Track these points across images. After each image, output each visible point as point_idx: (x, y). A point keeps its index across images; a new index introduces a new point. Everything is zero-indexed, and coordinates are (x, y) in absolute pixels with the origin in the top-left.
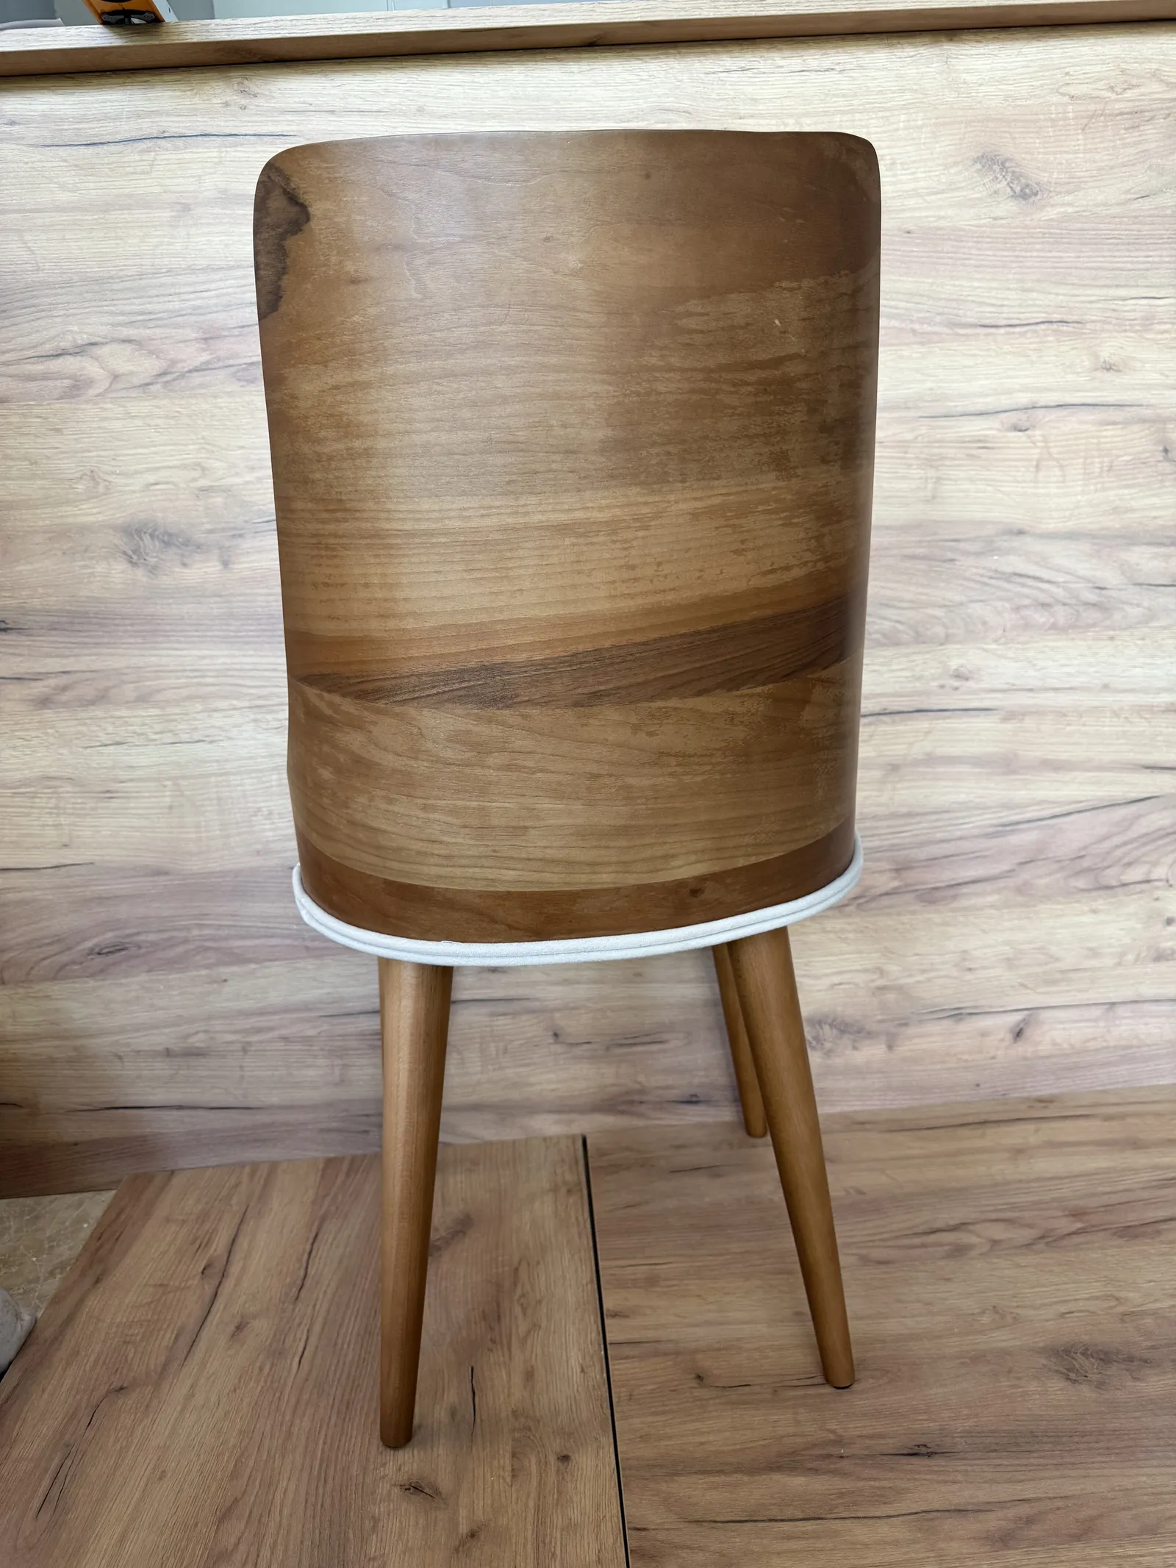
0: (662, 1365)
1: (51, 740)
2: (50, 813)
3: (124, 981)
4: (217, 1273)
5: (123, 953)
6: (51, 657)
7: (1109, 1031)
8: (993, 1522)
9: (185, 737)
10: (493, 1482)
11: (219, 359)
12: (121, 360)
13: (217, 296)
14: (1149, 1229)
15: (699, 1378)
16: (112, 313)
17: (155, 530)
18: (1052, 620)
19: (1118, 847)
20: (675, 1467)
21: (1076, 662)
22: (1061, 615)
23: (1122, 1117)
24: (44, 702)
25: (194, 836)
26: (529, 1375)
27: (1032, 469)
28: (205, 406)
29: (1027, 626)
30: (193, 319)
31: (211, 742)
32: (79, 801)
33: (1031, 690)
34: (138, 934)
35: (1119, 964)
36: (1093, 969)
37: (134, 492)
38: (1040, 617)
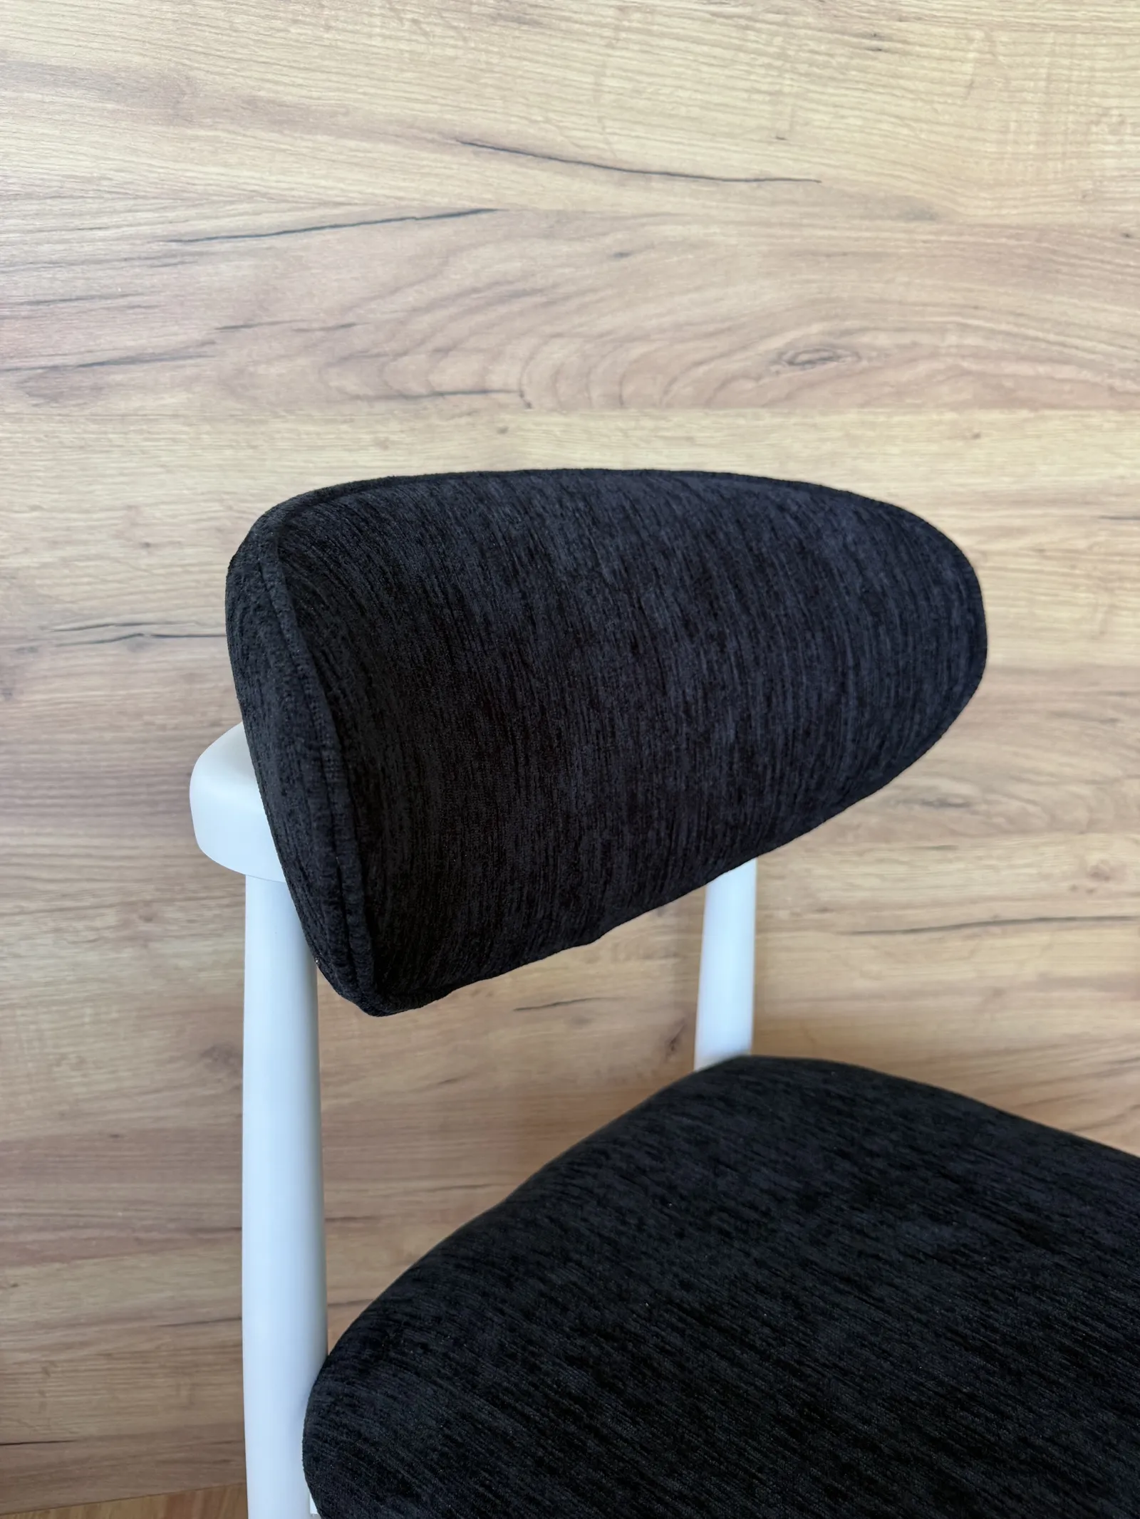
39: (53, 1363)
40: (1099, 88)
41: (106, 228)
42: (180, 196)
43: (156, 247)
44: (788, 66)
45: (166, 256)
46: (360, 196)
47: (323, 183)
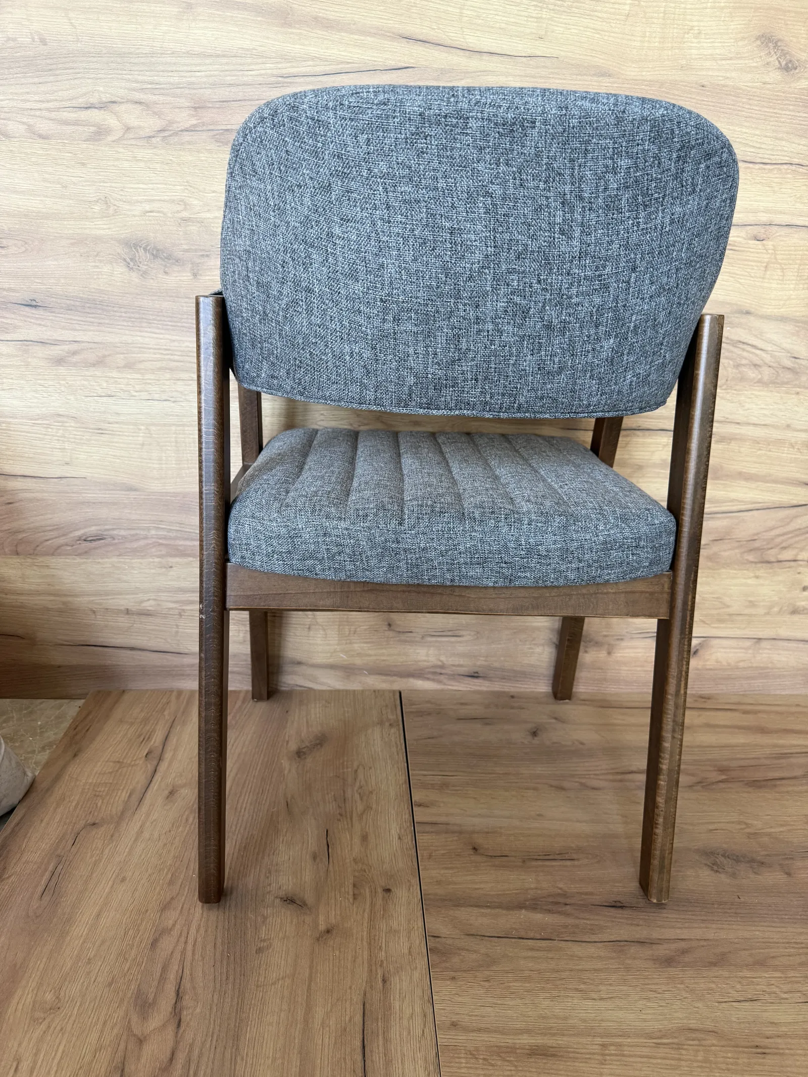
0: (451, 839)
1: (63, 389)
2: (58, 440)
3: (100, 560)
4: (156, 757)
5: (102, 541)
6: (67, 329)
7: (754, 657)
8: (662, 951)
9: (156, 396)
10: (341, 901)
11: (204, 124)
12: (133, 116)
13: (206, 76)
14: (769, 783)
15: (475, 849)
17: (147, 246)
18: (760, 377)
19: (779, 535)
20: (457, 901)
21: (771, 407)
22: (767, 373)
23: (756, 712)
24: (60, 361)
25: (157, 466)
26: (365, 838)
27: (764, 269)
28: (190, 158)
29: (743, 379)
30: (187, 91)
31: (174, 402)
32: (79, 433)
33: (738, 423)
34: (113, 529)
35: (768, 614)
36: (750, 615)
37: (134, 216)
38: (752, 374)
39: (183, 610)
40: (689, 17)
41: (253, 70)
42: (284, 58)
43: (273, 79)
44: (545, 6)
46: (358, 59)
47: (343, 53)
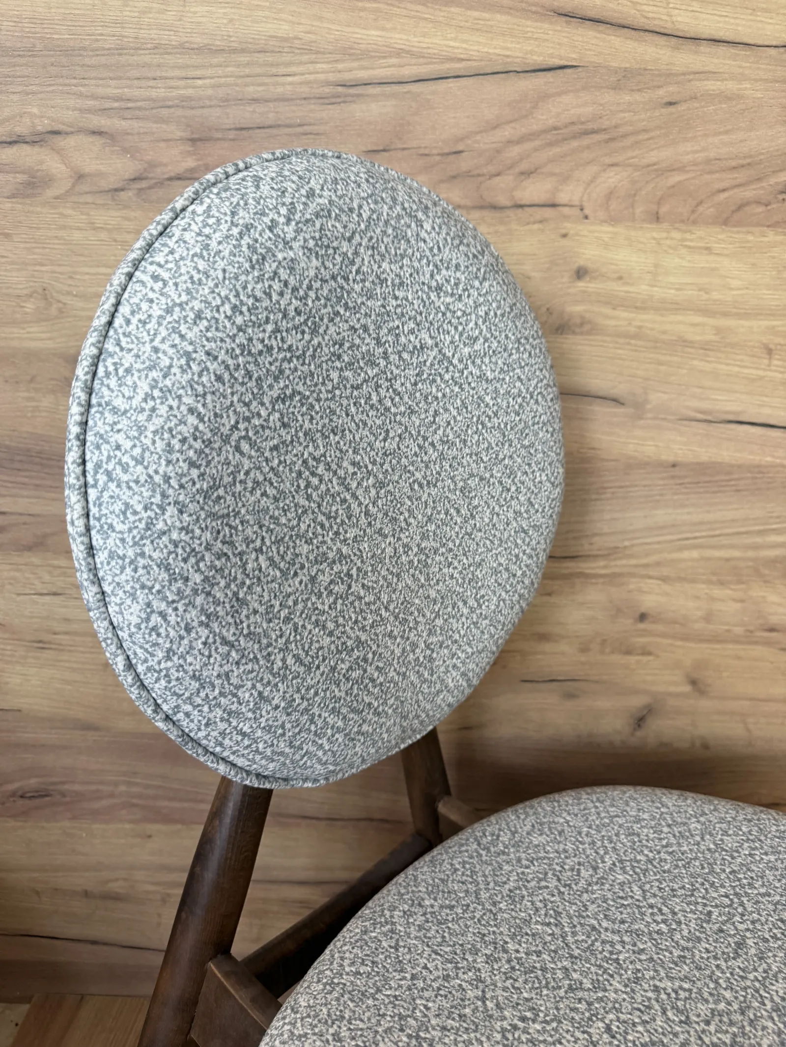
5: (47, 799)
12: (88, 156)
13: (213, 86)
16: (81, 95)
30: (179, 112)
32: (9, 647)
34: (64, 783)
39: (169, 895)
41: (294, 75)
42: (349, 52)
43: (327, 90)
45: (333, 97)
46: (477, 54)
